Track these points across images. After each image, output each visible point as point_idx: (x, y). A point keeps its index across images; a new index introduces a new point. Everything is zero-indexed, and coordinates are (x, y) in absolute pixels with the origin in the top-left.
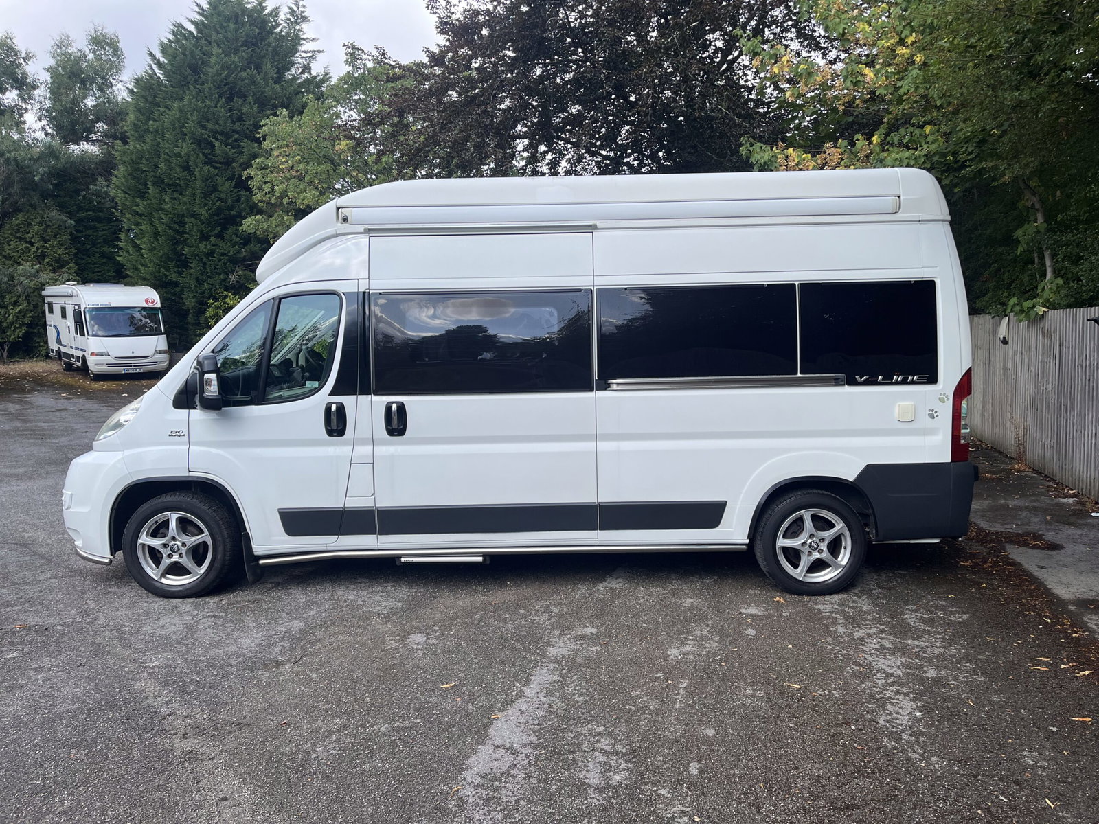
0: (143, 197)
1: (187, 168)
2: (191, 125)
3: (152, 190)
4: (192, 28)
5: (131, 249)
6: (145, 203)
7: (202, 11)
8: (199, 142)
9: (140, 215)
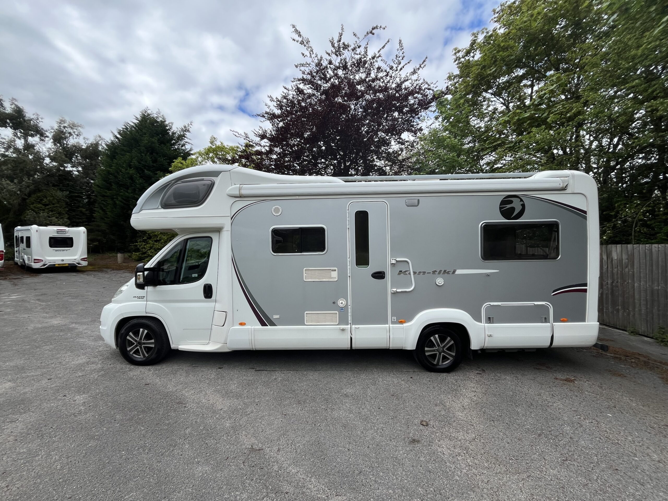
0: (109, 189)
1: (131, 178)
2: (135, 162)
3: (114, 186)
4: (133, 124)
5: (100, 211)
6: (110, 192)
7: (137, 119)
8: (137, 168)
9: (107, 196)
